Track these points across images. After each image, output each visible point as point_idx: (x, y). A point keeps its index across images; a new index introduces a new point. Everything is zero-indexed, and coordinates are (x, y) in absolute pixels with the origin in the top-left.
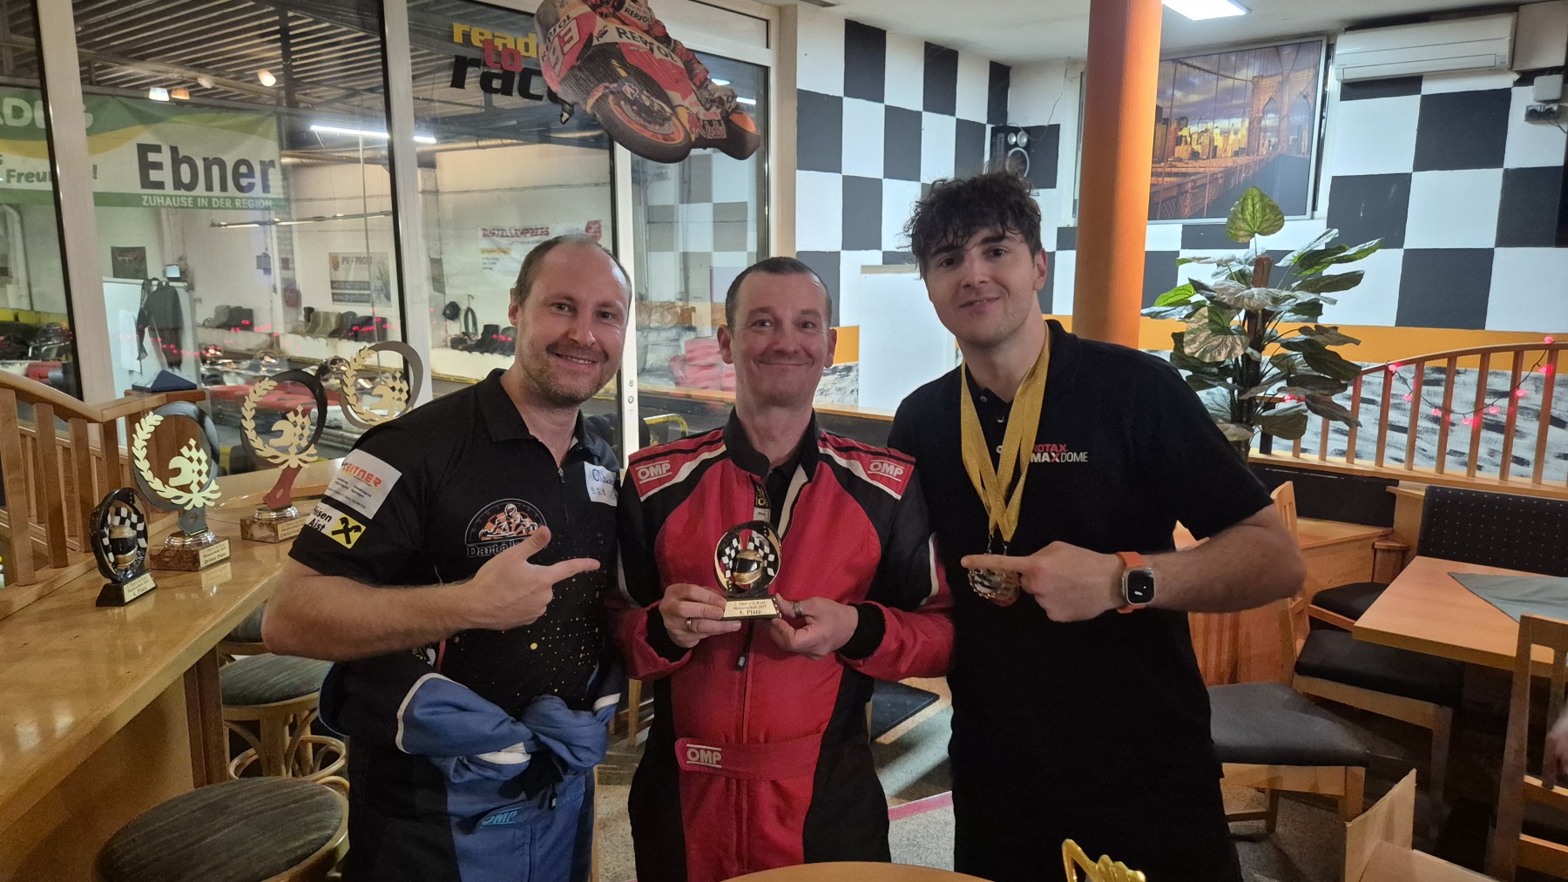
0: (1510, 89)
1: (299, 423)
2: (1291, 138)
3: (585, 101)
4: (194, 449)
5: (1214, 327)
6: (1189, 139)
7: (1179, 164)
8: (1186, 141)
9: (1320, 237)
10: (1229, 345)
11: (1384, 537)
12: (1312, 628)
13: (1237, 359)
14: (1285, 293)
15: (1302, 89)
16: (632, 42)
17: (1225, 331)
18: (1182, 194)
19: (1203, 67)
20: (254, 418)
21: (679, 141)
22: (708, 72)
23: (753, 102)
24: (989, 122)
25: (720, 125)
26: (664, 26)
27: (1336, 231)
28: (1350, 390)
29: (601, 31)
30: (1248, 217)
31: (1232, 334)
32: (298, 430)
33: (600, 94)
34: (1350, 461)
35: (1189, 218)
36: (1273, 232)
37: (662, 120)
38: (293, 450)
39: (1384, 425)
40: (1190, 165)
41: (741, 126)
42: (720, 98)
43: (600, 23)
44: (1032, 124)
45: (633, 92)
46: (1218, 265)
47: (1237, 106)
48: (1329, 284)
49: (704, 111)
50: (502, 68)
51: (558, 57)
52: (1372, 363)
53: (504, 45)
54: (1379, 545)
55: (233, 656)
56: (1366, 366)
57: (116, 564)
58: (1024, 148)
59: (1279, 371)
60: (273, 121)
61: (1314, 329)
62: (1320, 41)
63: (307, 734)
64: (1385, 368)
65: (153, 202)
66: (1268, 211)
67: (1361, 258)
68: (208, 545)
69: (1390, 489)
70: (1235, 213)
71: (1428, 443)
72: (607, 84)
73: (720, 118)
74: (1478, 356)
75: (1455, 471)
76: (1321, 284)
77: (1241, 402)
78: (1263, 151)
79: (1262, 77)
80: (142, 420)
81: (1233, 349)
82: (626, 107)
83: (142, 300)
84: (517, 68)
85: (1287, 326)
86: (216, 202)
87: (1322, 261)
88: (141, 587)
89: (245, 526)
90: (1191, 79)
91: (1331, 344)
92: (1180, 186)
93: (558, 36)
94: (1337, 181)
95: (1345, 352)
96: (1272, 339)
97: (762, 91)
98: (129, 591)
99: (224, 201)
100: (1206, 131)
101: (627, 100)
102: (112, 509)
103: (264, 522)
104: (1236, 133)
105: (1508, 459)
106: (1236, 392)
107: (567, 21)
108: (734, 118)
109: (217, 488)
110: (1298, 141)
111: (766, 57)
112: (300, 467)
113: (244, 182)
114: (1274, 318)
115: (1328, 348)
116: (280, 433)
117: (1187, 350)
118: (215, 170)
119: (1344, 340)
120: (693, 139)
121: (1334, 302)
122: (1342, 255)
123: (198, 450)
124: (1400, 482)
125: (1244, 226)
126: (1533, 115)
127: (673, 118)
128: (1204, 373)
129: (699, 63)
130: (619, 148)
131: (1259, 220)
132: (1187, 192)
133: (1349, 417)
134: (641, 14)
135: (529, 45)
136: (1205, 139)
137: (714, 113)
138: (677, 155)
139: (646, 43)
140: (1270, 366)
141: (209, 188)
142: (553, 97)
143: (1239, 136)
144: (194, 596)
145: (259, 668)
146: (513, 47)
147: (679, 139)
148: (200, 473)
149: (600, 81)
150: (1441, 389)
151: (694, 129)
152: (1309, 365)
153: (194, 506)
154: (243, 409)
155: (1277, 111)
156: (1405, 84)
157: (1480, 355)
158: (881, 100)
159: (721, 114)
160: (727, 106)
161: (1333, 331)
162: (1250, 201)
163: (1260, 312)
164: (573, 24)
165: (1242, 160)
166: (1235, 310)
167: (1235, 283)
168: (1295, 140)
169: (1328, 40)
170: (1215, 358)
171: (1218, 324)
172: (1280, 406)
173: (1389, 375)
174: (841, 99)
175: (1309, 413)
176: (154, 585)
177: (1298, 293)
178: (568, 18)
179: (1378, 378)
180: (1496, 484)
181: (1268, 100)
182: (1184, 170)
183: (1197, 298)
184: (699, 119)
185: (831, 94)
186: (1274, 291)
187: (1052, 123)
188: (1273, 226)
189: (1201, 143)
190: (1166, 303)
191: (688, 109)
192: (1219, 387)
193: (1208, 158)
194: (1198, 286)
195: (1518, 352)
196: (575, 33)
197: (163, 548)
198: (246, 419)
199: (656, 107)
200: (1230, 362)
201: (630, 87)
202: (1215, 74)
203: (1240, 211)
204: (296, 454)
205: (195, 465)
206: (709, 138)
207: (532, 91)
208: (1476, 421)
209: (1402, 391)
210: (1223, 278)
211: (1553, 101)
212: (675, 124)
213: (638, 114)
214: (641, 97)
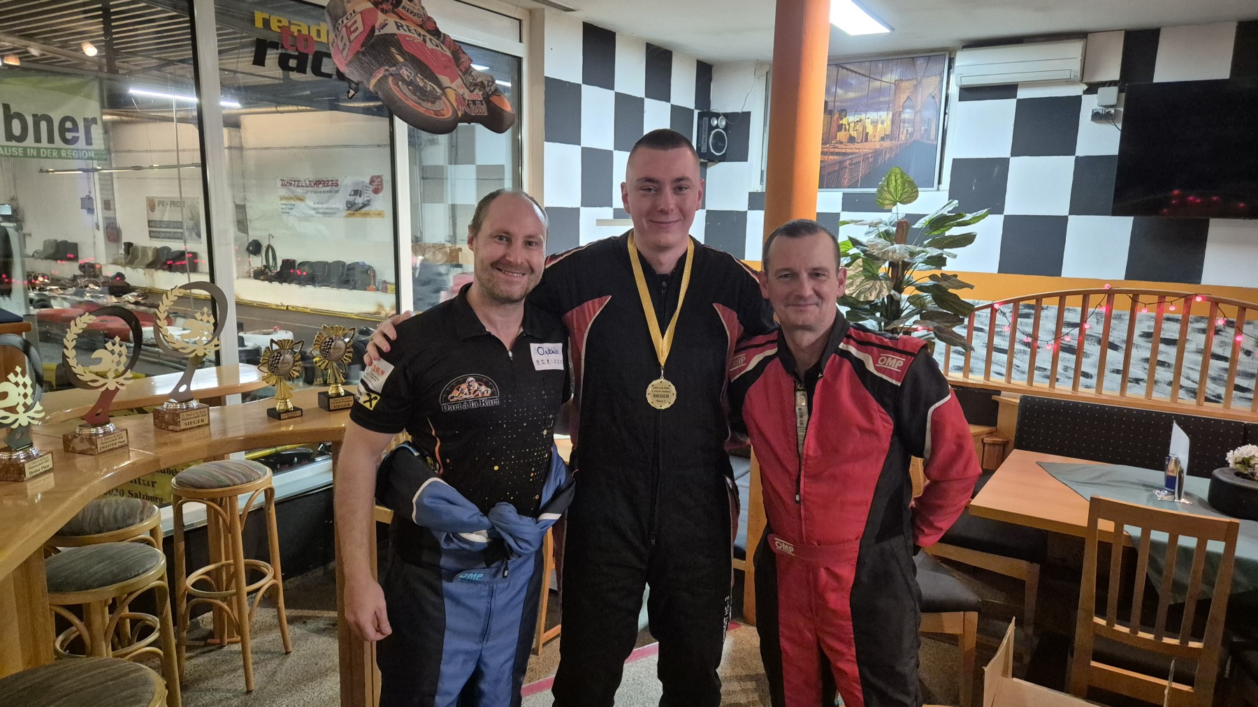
0: (1081, 96)
1: (117, 352)
2: (923, 128)
3: (369, 81)
4: (20, 376)
5: (867, 274)
6: (847, 127)
7: (840, 146)
8: (846, 128)
9: (945, 206)
10: (878, 288)
11: (990, 434)
13: (883, 299)
14: (919, 249)
15: (930, 92)
16: (408, 33)
17: (874, 277)
18: (842, 169)
19: (858, 71)
20: (75, 347)
21: (449, 116)
22: (471, 61)
23: (509, 84)
24: (696, 108)
25: (482, 105)
26: (435, 22)
27: (956, 202)
28: (966, 322)
29: (382, 23)
30: (892, 190)
31: (880, 280)
32: (116, 357)
33: (381, 75)
34: (966, 376)
35: (848, 188)
36: (910, 202)
37: (434, 99)
38: (111, 375)
39: (991, 348)
40: (848, 147)
41: (499, 105)
42: (482, 82)
43: (381, 17)
44: (729, 110)
45: (409, 75)
46: (870, 226)
47: (883, 103)
48: (951, 242)
49: (469, 93)
50: (297, 50)
51: (345, 45)
52: (981, 301)
53: (299, 31)
54: (987, 440)
55: (59, 548)
56: (977, 304)
58: (722, 129)
59: (914, 308)
60: (96, 85)
61: (940, 276)
62: (944, 55)
63: (126, 611)
64: (991, 306)
66: (907, 186)
67: (974, 223)
68: (33, 458)
69: (995, 397)
70: (882, 187)
71: (1022, 361)
72: (387, 68)
73: (482, 99)
75: (1041, 384)
76: (946, 242)
78: (903, 137)
79: (902, 80)
81: (880, 291)
82: (404, 88)
84: (311, 51)
85: (920, 274)
86: (43, 152)
87: (947, 224)
89: (67, 441)
90: (849, 80)
91: (953, 288)
92: (840, 162)
93: (346, 26)
94: (956, 162)
95: (965, 296)
96: (909, 283)
97: (516, 77)
99: (52, 152)
100: (860, 120)
101: (404, 81)
103: (84, 437)
104: (882, 123)
105: (1079, 373)
106: (883, 324)
107: (353, 15)
108: (494, 99)
109: (41, 408)
110: (927, 131)
111: (519, 50)
112: (117, 389)
113: (69, 136)
114: (911, 267)
115: (950, 290)
116: (99, 360)
118: (43, 125)
119: (963, 285)
120: (460, 115)
121: (955, 256)
122: (961, 220)
123: (24, 376)
124: (1002, 392)
125: (889, 196)
126: (1096, 117)
127: (443, 98)
128: (861, 309)
129: (465, 53)
130: (397, 120)
131: (900, 192)
132: (846, 167)
133: (966, 343)
134: (415, 11)
135: (320, 32)
136: (859, 127)
137: (477, 94)
138: (447, 128)
139: (420, 35)
140: (908, 304)
141: (38, 140)
142: (341, 76)
143: (885, 124)
144: (20, 502)
145: (81, 558)
146: (307, 33)
147: (448, 114)
148: (25, 396)
149: (381, 65)
150: (1031, 321)
151: (460, 107)
152: (936, 304)
153: (20, 425)
154: (65, 340)
155: (912, 107)
156: (1005, 90)
157: (1058, 297)
158: (612, 88)
159: (482, 95)
160: (488, 89)
161: (954, 278)
162: (893, 177)
163: (900, 263)
164: (359, 18)
165: (887, 144)
166: (882, 261)
167: (882, 241)
168: (926, 130)
169: (950, 54)
170: (867, 297)
171: (870, 272)
173: (994, 311)
174: (577, 87)
175: (936, 340)
177: (928, 249)
178: (354, 12)
179: (986, 314)
180: (1070, 394)
181: (906, 98)
182: (844, 151)
183: (854, 251)
184: (464, 99)
185: (572, 81)
186: (911, 247)
187: (744, 110)
188: (911, 197)
189: (856, 130)
191: (455, 90)
192: (870, 320)
193: (862, 142)
194: (855, 243)
195: (1086, 295)
196: (360, 25)
198: (67, 349)
199: (429, 88)
200: (878, 301)
201: (407, 70)
202: (868, 77)
203: (886, 184)
204: (114, 378)
205: (21, 390)
206: (473, 114)
207: (324, 69)
208: (1056, 347)
209: (1003, 322)
210: (873, 236)
211: (1112, 106)
212: (444, 102)
213: (414, 93)
214: (415, 79)
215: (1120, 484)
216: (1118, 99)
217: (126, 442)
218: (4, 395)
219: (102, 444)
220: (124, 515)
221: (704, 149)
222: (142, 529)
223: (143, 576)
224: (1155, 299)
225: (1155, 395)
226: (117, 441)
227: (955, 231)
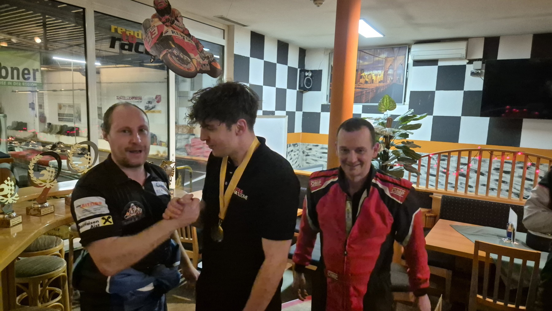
0: (466, 65)
1: (51, 171)
2: (397, 78)
3: (160, 55)
4: (9, 181)
6: (364, 77)
7: (361, 85)
8: (363, 77)
9: (408, 112)
11: (429, 212)
13: (381, 152)
14: (397, 130)
15: (400, 62)
16: (177, 35)
18: (363, 95)
19: (369, 53)
20: (33, 169)
22: (203, 47)
23: (218, 57)
24: (299, 68)
25: (208, 66)
26: (188, 31)
27: (413, 110)
28: (418, 163)
29: (166, 31)
30: (385, 104)
32: (50, 174)
33: (165, 53)
34: (418, 186)
35: (365, 103)
36: (393, 110)
37: (187, 63)
38: (48, 181)
39: (428, 174)
40: (365, 85)
41: (215, 66)
42: (208, 56)
43: (166, 28)
44: (313, 69)
45: (177, 53)
46: (375, 120)
47: (380, 67)
48: (410, 127)
49: (202, 61)
50: (129, 42)
51: (150, 40)
52: (424, 153)
53: (130, 34)
54: (427, 215)
58: (310, 77)
59: (395, 156)
60: (38, 55)
61: (406, 142)
62: (406, 47)
63: (48, 287)
64: (428, 156)
66: (391, 103)
67: (421, 119)
68: (14, 217)
69: (431, 196)
70: (380, 103)
71: (442, 180)
72: (168, 50)
73: (208, 63)
75: (451, 190)
76: (408, 127)
77: (383, 166)
78: (388, 82)
79: (388, 57)
82: (174, 58)
84: (134, 42)
85: (397, 141)
87: (409, 120)
89: (28, 210)
90: (365, 57)
91: (412, 147)
92: (361, 92)
93: (150, 32)
94: (412, 92)
95: (417, 151)
96: (392, 145)
97: (222, 54)
99: (18, 83)
100: (370, 74)
101: (175, 55)
103: (35, 208)
104: (379, 75)
105: (467, 186)
106: (381, 163)
107: (154, 27)
108: (213, 63)
109: (18, 195)
111: (223, 42)
112: (50, 187)
113: (26, 76)
114: (393, 138)
115: (411, 148)
116: (43, 175)
118: (15, 72)
119: (416, 146)
120: (198, 70)
121: (412, 134)
122: (415, 118)
123: (11, 181)
124: (434, 193)
125: (383, 107)
126: (473, 74)
127: (191, 63)
129: (201, 44)
130: (170, 71)
131: (388, 105)
132: (364, 94)
133: (417, 171)
134: (180, 26)
135: (139, 34)
136: (370, 77)
137: (206, 61)
138: (191, 76)
139: (182, 36)
140: (392, 154)
141: (13, 78)
142: (147, 53)
143: (381, 76)
144: (7, 237)
145: (30, 262)
146: (133, 35)
147: (193, 70)
148: (11, 190)
149: (165, 49)
150: (446, 162)
151: (198, 67)
152: (404, 154)
153: (9, 203)
154: (29, 166)
155: (393, 69)
156: (433, 62)
157: (458, 152)
158: (262, 58)
160: (210, 59)
161: (412, 143)
162: (385, 99)
163: (389, 136)
164: (156, 28)
165: (382, 84)
166: (381, 135)
167: (381, 127)
168: (399, 79)
169: (409, 47)
172: (395, 168)
173: (430, 158)
174: (249, 58)
175: (405, 170)
177: (401, 130)
178: (154, 26)
179: (426, 159)
180: (464, 195)
181: (390, 65)
182: (363, 87)
184: (200, 63)
185: (246, 56)
186: (393, 129)
187: (320, 69)
188: (393, 107)
189: (368, 78)
191: (196, 60)
193: (371, 83)
195: (470, 151)
196: (156, 31)
198: (30, 169)
199: (185, 59)
201: (176, 51)
202: (373, 55)
203: (382, 101)
204: (49, 183)
205: (10, 187)
206: (204, 70)
207: (140, 50)
208: (457, 173)
209: (434, 162)
210: (377, 124)
211: (479, 70)
212: (192, 65)
213: (179, 60)
214: (180, 55)
215: (487, 235)
216: (482, 66)
217: (53, 211)
218: (2, 190)
219: (43, 211)
220: (49, 243)
221: (302, 86)
222: (56, 250)
223: (57, 271)
224: (500, 153)
225: (501, 196)
226: (49, 211)
227: (412, 123)
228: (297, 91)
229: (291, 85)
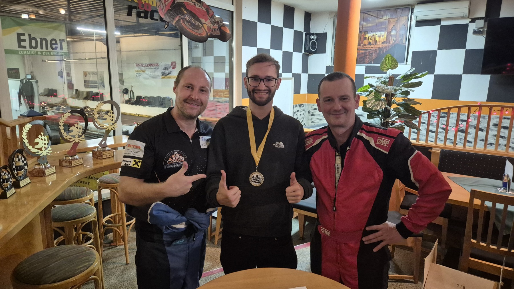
0: (468, 24)
1: (79, 128)
2: (400, 38)
3: (173, 21)
5: (376, 98)
6: (368, 38)
7: (365, 46)
8: (367, 39)
9: (409, 71)
10: (381, 104)
12: (406, 194)
13: (383, 109)
14: (398, 88)
15: (403, 23)
16: (189, 2)
17: (379, 100)
19: (373, 15)
20: (63, 126)
22: (214, 13)
23: (228, 23)
24: (304, 31)
25: (218, 30)
27: (414, 68)
28: (418, 119)
30: (387, 64)
31: (382, 101)
32: (78, 130)
33: (177, 19)
34: (417, 141)
35: (368, 64)
36: (395, 68)
37: (199, 28)
38: (77, 136)
39: (428, 130)
40: (368, 47)
41: (225, 31)
42: (218, 21)
44: (318, 32)
46: (377, 79)
47: (383, 28)
48: (412, 85)
49: (213, 26)
50: (144, 9)
53: (145, 2)
55: (55, 205)
56: (423, 111)
57: (17, 174)
58: (315, 40)
59: (396, 113)
60: (64, 26)
61: (407, 99)
62: (410, 8)
63: (81, 231)
64: (429, 112)
65: (22, 53)
66: (393, 62)
67: (422, 77)
69: (430, 150)
70: (383, 62)
71: (441, 136)
72: (180, 16)
73: (218, 28)
74: (457, 109)
75: (449, 145)
76: (409, 85)
77: (384, 123)
78: (391, 42)
79: (391, 19)
80: (25, 126)
81: (382, 106)
82: (187, 24)
83: (20, 86)
84: (149, 10)
85: (399, 99)
86: (44, 53)
87: (409, 78)
88: (26, 182)
89: (60, 162)
90: (369, 19)
91: (413, 104)
92: (365, 53)
94: (414, 53)
95: (417, 107)
96: (394, 103)
97: (231, 20)
98: (22, 183)
99: (47, 53)
100: (373, 35)
101: (187, 21)
102: (16, 156)
103: (67, 160)
104: (383, 36)
105: (466, 141)
106: (382, 120)
108: (222, 28)
109: (51, 149)
111: (232, 8)
112: (79, 142)
113: (54, 46)
114: (394, 96)
115: (411, 105)
116: (72, 131)
117: (368, 106)
118: (44, 42)
119: (417, 103)
120: (209, 35)
121: (413, 91)
122: (416, 76)
123: (44, 136)
124: (433, 148)
125: (385, 66)
126: (475, 32)
127: (202, 28)
128: (373, 114)
129: (211, 9)
130: (184, 37)
131: (390, 65)
132: (367, 55)
133: (417, 128)
135: (154, 2)
136: (373, 38)
137: (216, 26)
138: (203, 40)
139: (193, 2)
140: (393, 111)
141: (42, 48)
142: (161, 19)
143: (384, 37)
144: (43, 185)
145: (65, 209)
146: (148, 3)
147: (204, 35)
148: (45, 144)
149: (178, 15)
150: (445, 119)
151: (209, 31)
152: (405, 111)
153: (43, 155)
155: (395, 30)
156: (435, 22)
158: (270, 24)
159: (218, 27)
160: (220, 24)
161: (413, 100)
162: (388, 58)
163: (390, 94)
165: (385, 45)
166: (382, 93)
167: (382, 85)
168: (401, 39)
169: (412, 7)
170: (376, 108)
171: (377, 98)
172: (396, 124)
173: (430, 115)
174: (257, 22)
175: (405, 126)
176: (30, 182)
177: (402, 88)
179: (426, 115)
180: (462, 149)
181: (393, 26)
182: (366, 48)
183: (371, 89)
184: (211, 28)
185: (253, 21)
186: (395, 87)
187: (324, 32)
188: (395, 66)
189: (372, 40)
190: (361, 91)
191: (207, 25)
192: (377, 118)
193: (374, 44)
194: (371, 86)
195: (470, 107)
197: (33, 169)
198: (61, 126)
199: (196, 24)
200: (381, 110)
201: (188, 17)
202: (376, 17)
204: (78, 138)
205: (43, 141)
206: (214, 34)
207: (154, 18)
208: (456, 129)
209: (434, 120)
210: (379, 83)
211: (481, 28)
212: (203, 29)
213: (191, 26)
214: (191, 20)
215: (483, 186)
216: (484, 24)
217: (83, 163)
218: (37, 144)
219: (74, 163)
220: (80, 193)
221: (307, 48)
222: (87, 198)
223: (88, 216)
224: (500, 108)
225: (499, 150)
226: (79, 162)
227: (414, 81)
228: (303, 54)
229: (297, 48)
